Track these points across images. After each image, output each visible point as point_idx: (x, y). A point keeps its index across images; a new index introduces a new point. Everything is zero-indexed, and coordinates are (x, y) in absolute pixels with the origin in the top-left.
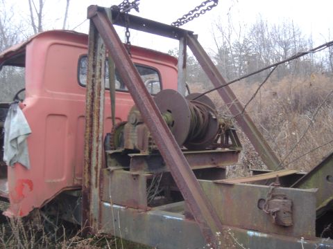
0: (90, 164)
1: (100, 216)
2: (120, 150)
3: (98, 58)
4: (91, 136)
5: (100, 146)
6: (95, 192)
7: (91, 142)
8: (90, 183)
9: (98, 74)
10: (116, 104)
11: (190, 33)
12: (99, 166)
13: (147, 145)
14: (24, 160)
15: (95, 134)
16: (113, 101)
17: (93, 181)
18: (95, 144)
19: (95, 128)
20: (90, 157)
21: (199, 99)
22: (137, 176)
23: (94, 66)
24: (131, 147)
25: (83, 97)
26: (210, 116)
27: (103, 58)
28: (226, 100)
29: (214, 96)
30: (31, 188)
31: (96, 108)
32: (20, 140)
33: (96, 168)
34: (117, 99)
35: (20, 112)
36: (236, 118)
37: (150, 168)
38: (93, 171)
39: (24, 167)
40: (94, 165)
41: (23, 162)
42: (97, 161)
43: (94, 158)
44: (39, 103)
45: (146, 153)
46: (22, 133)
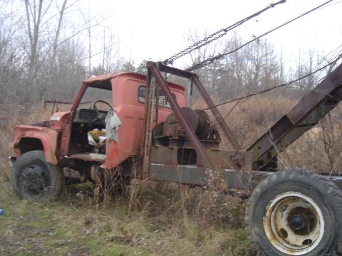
0: (144, 143)
1: (149, 170)
2: (162, 137)
3: (151, 89)
4: (146, 129)
5: (151, 135)
6: (146, 158)
7: (145, 132)
8: (144, 153)
9: (150, 97)
10: (159, 114)
11: (195, 75)
12: (149, 145)
13: (177, 134)
14: (116, 139)
15: (147, 128)
16: (157, 112)
17: (146, 152)
18: (147, 134)
19: (148, 125)
20: (145, 139)
21: (201, 113)
22: (173, 148)
23: (149, 93)
24: (168, 135)
25: (142, 109)
26: (206, 122)
27: (154, 89)
28: (214, 114)
29: (209, 112)
30: (117, 153)
31: (149, 115)
32: (117, 128)
33: (147, 146)
34: (160, 111)
35: (115, 114)
36: (219, 124)
37: (178, 145)
38: (146, 148)
39: (115, 142)
40: (146, 144)
41: (115, 140)
42: (148, 142)
43: (146, 140)
44: (122, 110)
45: (177, 138)
46: (117, 125)
